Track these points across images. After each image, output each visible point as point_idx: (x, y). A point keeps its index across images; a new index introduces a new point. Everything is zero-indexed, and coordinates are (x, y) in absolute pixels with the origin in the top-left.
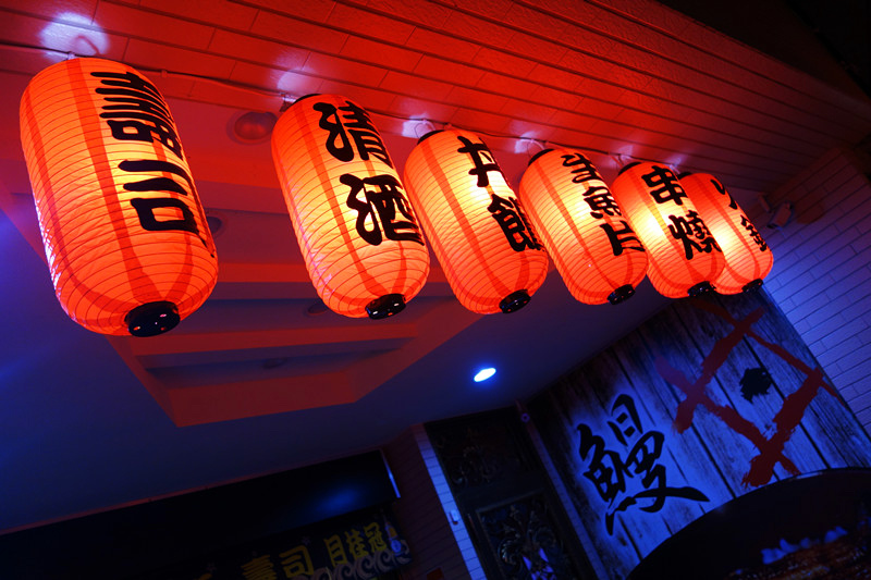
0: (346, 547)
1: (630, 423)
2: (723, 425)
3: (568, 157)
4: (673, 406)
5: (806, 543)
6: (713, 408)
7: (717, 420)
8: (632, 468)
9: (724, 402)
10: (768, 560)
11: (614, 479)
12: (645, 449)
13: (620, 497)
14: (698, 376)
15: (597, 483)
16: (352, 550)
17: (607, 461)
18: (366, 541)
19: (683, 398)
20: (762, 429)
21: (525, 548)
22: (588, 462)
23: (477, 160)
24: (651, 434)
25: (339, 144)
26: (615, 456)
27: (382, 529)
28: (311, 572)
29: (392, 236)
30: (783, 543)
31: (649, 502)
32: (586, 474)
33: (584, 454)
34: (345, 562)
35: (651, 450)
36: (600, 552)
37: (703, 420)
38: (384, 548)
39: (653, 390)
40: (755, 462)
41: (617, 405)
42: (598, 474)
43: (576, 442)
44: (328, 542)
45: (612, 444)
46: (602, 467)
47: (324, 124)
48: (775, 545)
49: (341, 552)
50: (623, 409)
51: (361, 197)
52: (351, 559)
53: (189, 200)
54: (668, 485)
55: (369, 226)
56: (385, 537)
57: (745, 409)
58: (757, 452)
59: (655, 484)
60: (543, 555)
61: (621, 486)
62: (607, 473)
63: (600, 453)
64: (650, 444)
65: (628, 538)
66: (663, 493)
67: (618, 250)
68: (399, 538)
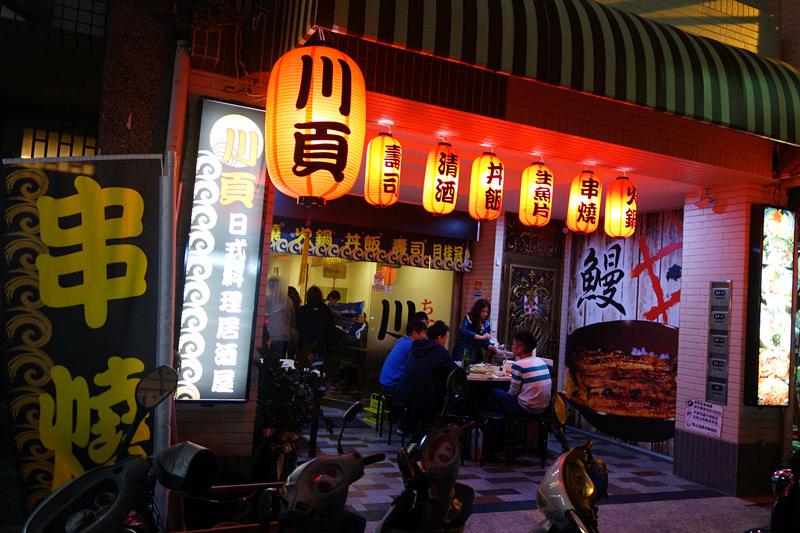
0: (443, 252)
1: (613, 260)
2: (651, 284)
3: (540, 172)
4: (636, 263)
5: (652, 354)
6: (651, 274)
7: (650, 280)
8: (603, 282)
9: (657, 274)
10: (633, 353)
11: (592, 283)
12: (613, 276)
13: (591, 293)
14: (654, 255)
15: (585, 280)
16: (445, 254)
17: (594, 273)
18: (453, 253)
19: (642, 262)
20: (665, 296)
21: (528, 293)
22: (586, 268)
23: (492, 172)
24: (619, 271)
25: (442, 169)
26: (599, 272)
27: (464, 251)
28: (422, 255)
29: (443, 201)
30: (643, 349)
31: (602, 302)
32: (582, 274)
33: (586, 264)
34: (439, 258)
35: (615, 279)
36: (569, 313)
37: (644, 276)
38: (461, 260)
39: (632, 250)
40: (654, 309)
41: (612, 248)
42: (587, 276)
43: (586, 255)
44: (435, 246)
45: (600, 266)
46: (590, 274)
47: (441, 161)
48: (640, 349)
49: (440, 253)
50: (614, 252)
51: (440, 187)
52: (443, 258)
53: (396, 184)
54: (613, 299)
55: (439, 196)
56: (463, 256)
57: (664, 283)
58: (656, 305)
59: (608, 295)
60: (536, 300)
61: (594, 288)
62: (591, 278)
63: (593, 267)
64: (617, 275)
65: (584, 314)
66: (609, 301)
67: (535, 214)
68: (471, 259)
